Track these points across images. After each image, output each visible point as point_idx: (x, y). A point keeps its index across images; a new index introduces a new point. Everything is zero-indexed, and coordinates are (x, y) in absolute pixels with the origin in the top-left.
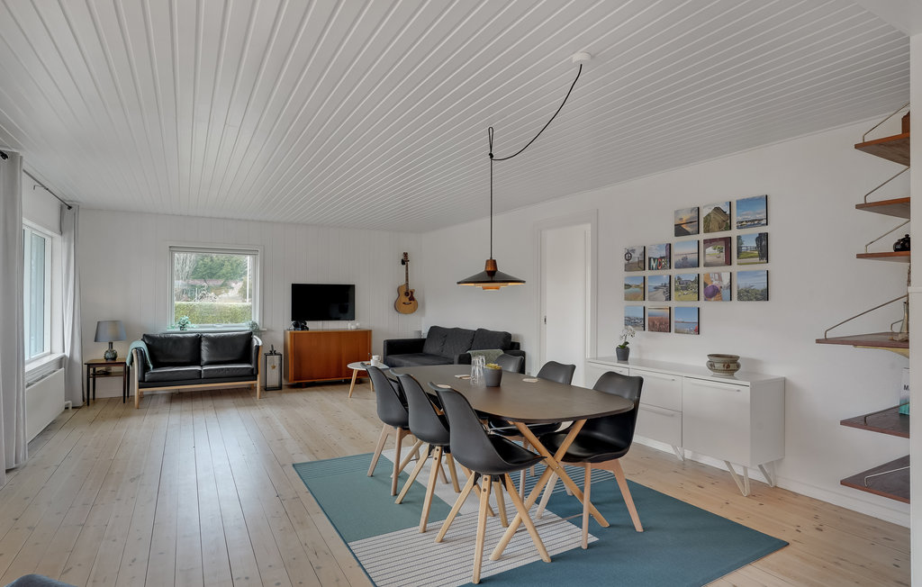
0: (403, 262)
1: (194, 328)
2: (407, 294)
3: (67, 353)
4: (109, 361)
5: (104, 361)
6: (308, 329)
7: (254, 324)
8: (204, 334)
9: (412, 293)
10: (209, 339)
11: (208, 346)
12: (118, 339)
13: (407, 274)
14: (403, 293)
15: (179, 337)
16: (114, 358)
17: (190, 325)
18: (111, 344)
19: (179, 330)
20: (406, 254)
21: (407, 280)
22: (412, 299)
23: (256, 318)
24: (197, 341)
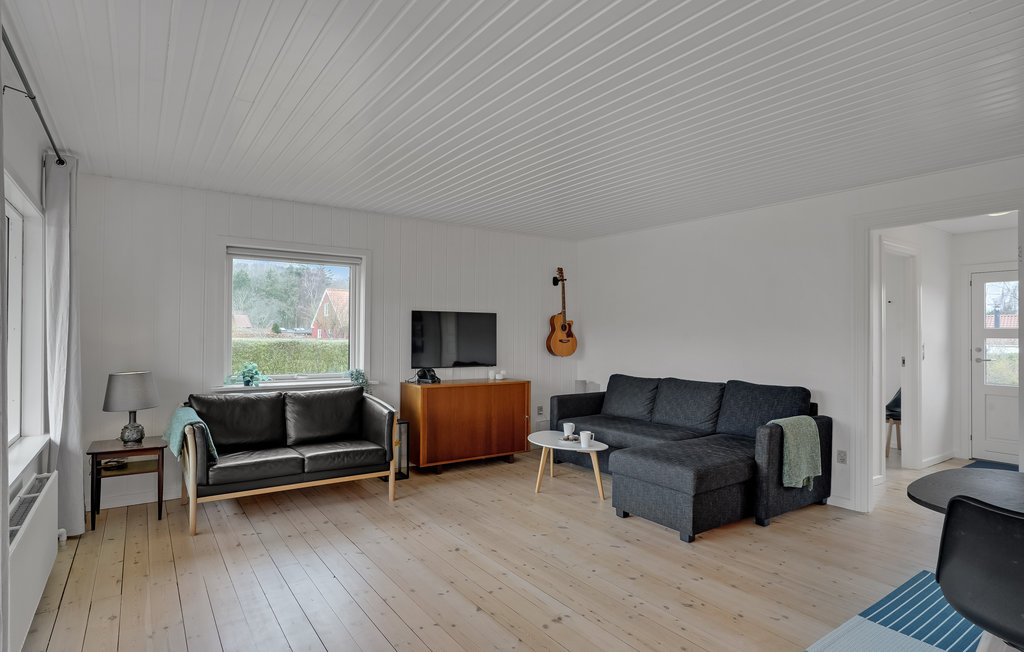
0: (556, 281)
1: (269, 383)
2: (563, 328)
3: (55, 435)
4: (131, 446)
5: (120, 447)
6: (439, 381)
7: (358, 375)
8: (290, 393)
9: (570, 326)
10: (297, 400)
11: (298, 413)
12: (147, 406)
13: (564, 298)
14: (558, 325)
15: (249, 399)
16: (139, 441)
17: (260, 376)
18: (133, 414)
19: (241, 386)
20: (560, 270)
21: (564, 307)
22: (570, 334)
23: (361, 365)
24: (279, 403)
